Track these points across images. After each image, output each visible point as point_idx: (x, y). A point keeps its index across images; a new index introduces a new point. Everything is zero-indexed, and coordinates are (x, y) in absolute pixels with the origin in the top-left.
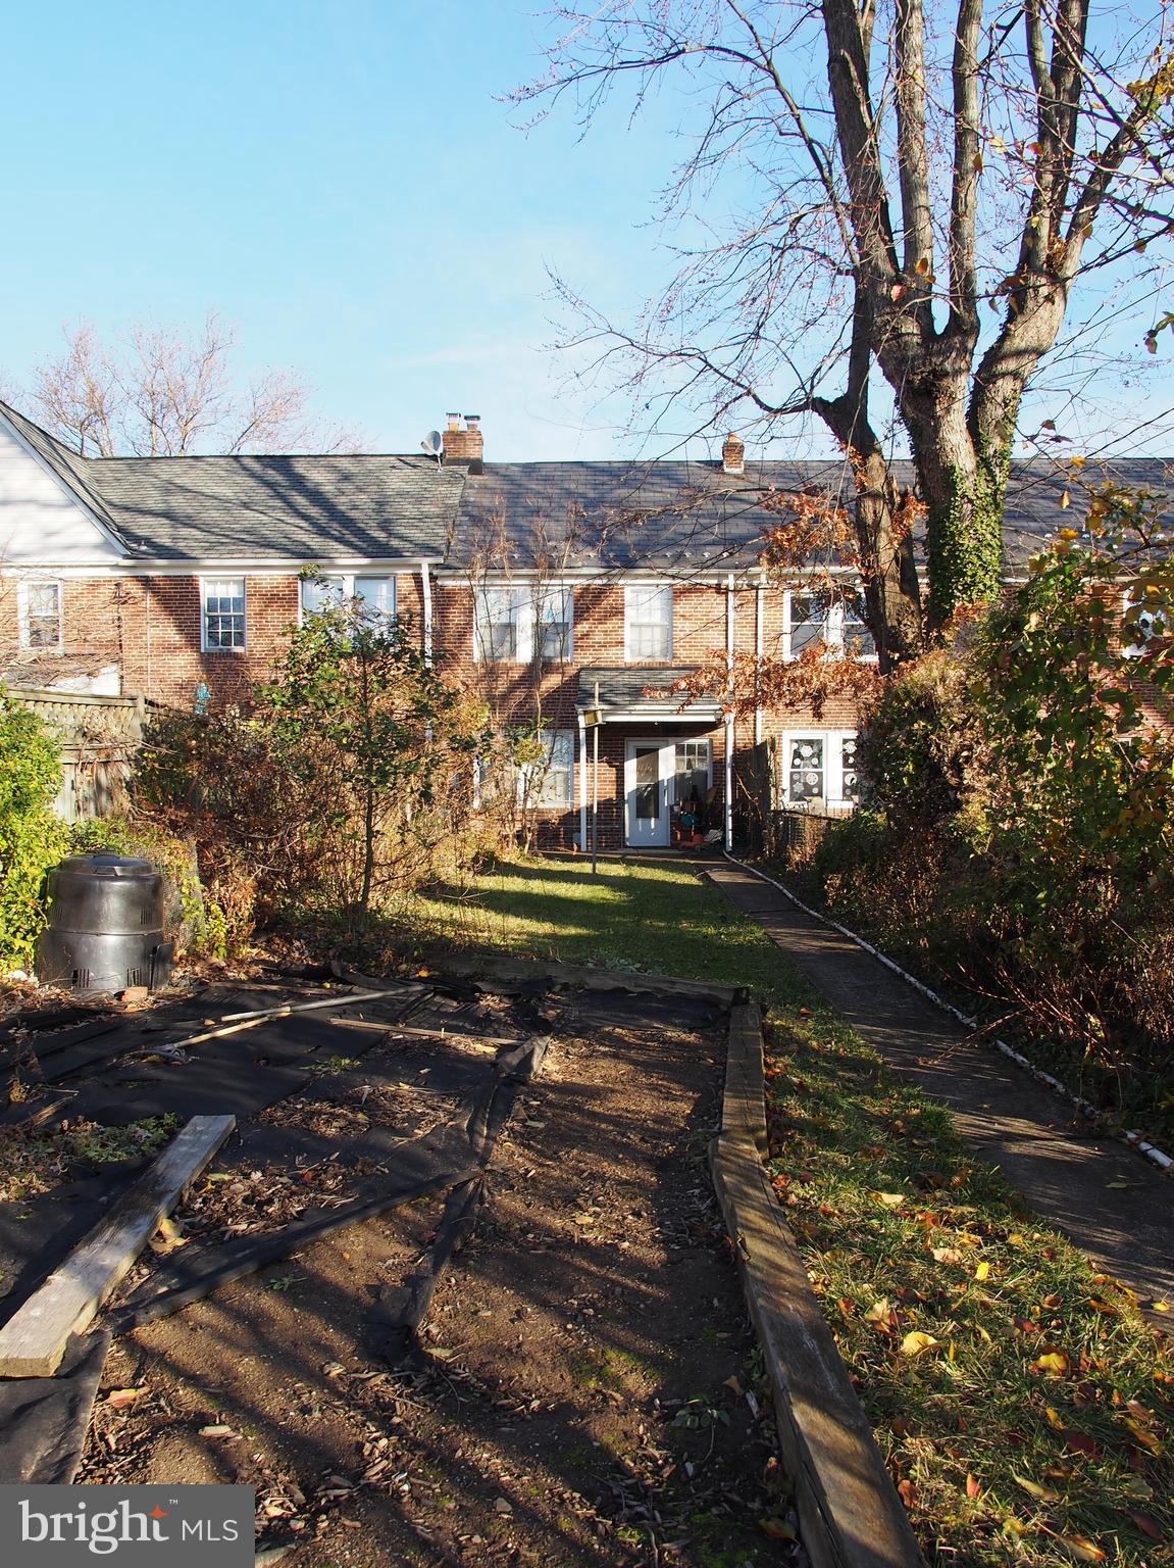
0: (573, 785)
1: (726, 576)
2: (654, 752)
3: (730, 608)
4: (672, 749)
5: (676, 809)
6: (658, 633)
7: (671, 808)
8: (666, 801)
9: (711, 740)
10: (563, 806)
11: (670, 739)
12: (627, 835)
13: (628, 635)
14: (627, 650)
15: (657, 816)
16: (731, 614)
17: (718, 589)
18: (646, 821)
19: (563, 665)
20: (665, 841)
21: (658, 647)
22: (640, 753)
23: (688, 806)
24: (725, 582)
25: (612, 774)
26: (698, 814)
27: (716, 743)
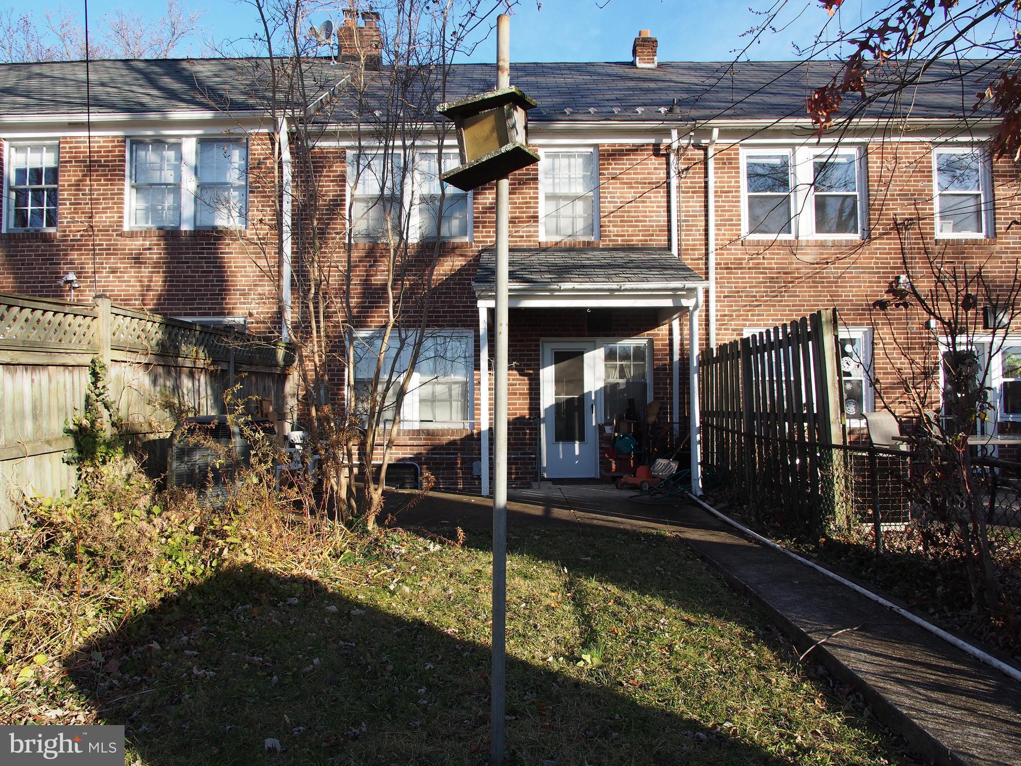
0: (473, 399)
1: (667, 133)
2: (578, 355)
3: (672, 174)
4: (600, 353)
5: (608, 430)
6: (580, 206)
7: (601, 428)
8: (593, 419)
9: (651, 342)
10: (461, 426)
11: (598, 340)
12: (545, 464)
13: (543, 208)
14: (541, 229)
15: (582, 439)
16: (674, 182)
17: (656, 150)
18: (568, 445)
19: (462, 246)
20: (592, 471)
21: (580, 225)
22: (559, 358)
23: (624, 427)
24: (666, 141)
25: (523, 384)
26: (637, 436)
27: (658, 345)
